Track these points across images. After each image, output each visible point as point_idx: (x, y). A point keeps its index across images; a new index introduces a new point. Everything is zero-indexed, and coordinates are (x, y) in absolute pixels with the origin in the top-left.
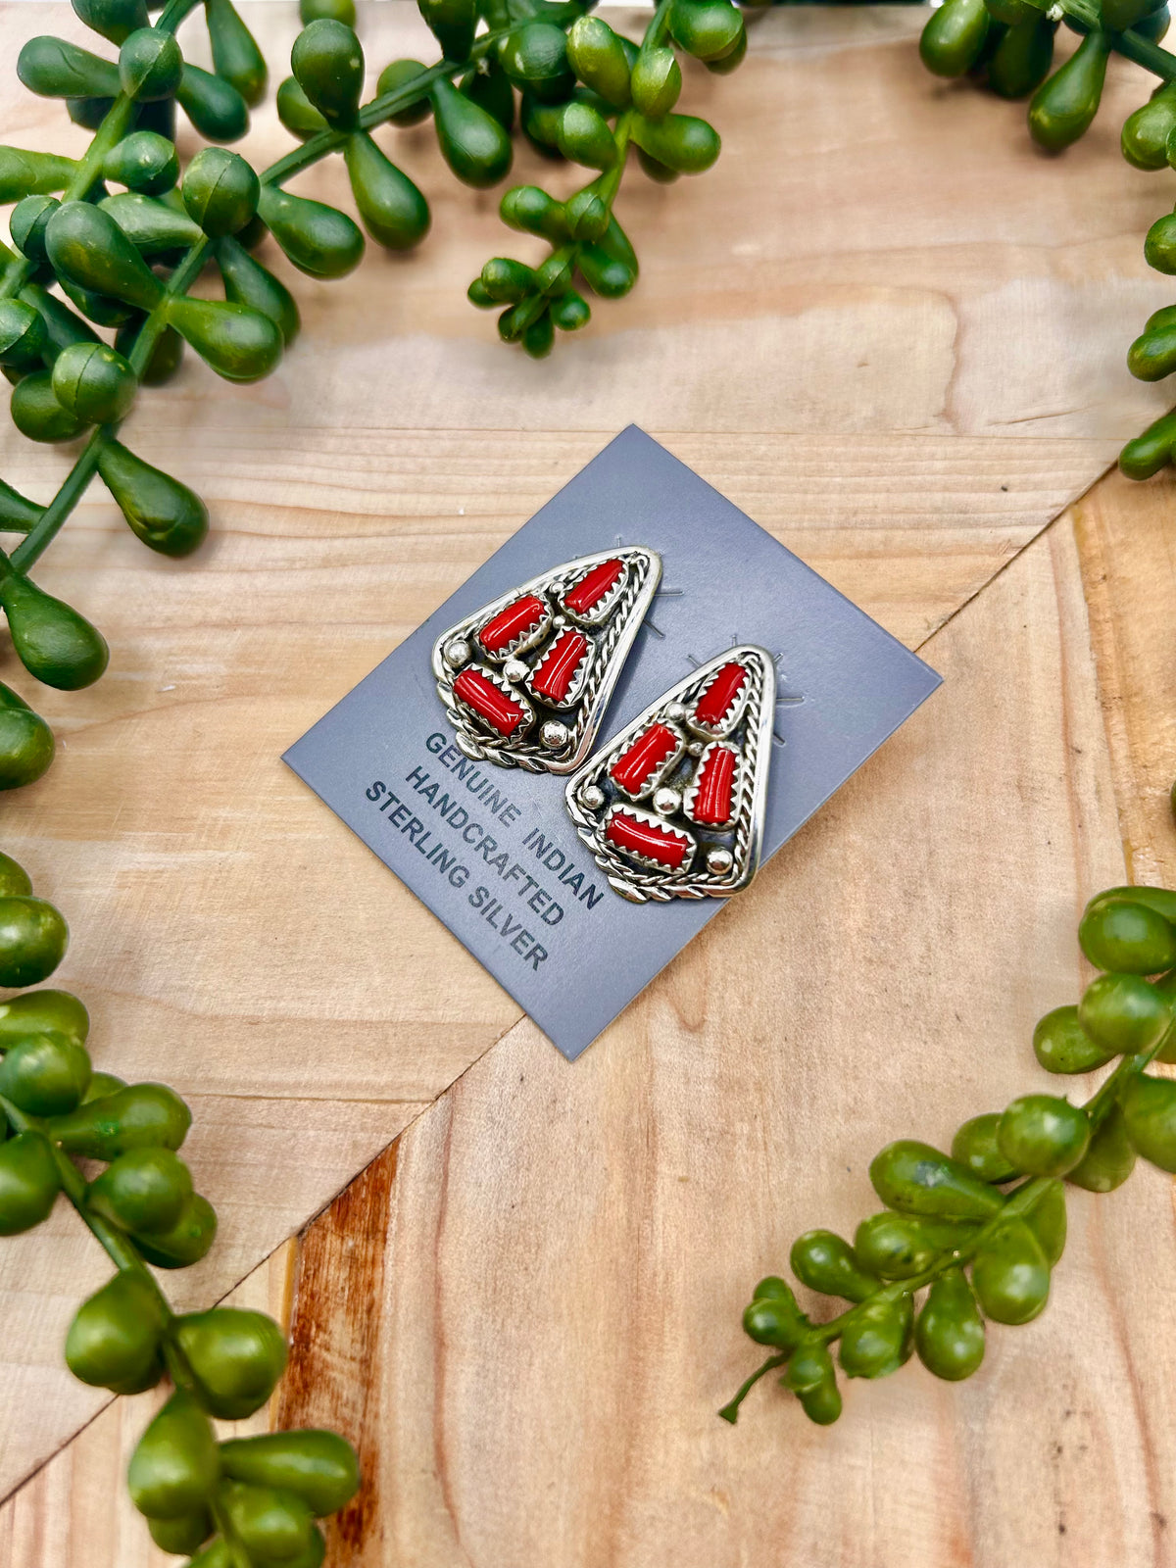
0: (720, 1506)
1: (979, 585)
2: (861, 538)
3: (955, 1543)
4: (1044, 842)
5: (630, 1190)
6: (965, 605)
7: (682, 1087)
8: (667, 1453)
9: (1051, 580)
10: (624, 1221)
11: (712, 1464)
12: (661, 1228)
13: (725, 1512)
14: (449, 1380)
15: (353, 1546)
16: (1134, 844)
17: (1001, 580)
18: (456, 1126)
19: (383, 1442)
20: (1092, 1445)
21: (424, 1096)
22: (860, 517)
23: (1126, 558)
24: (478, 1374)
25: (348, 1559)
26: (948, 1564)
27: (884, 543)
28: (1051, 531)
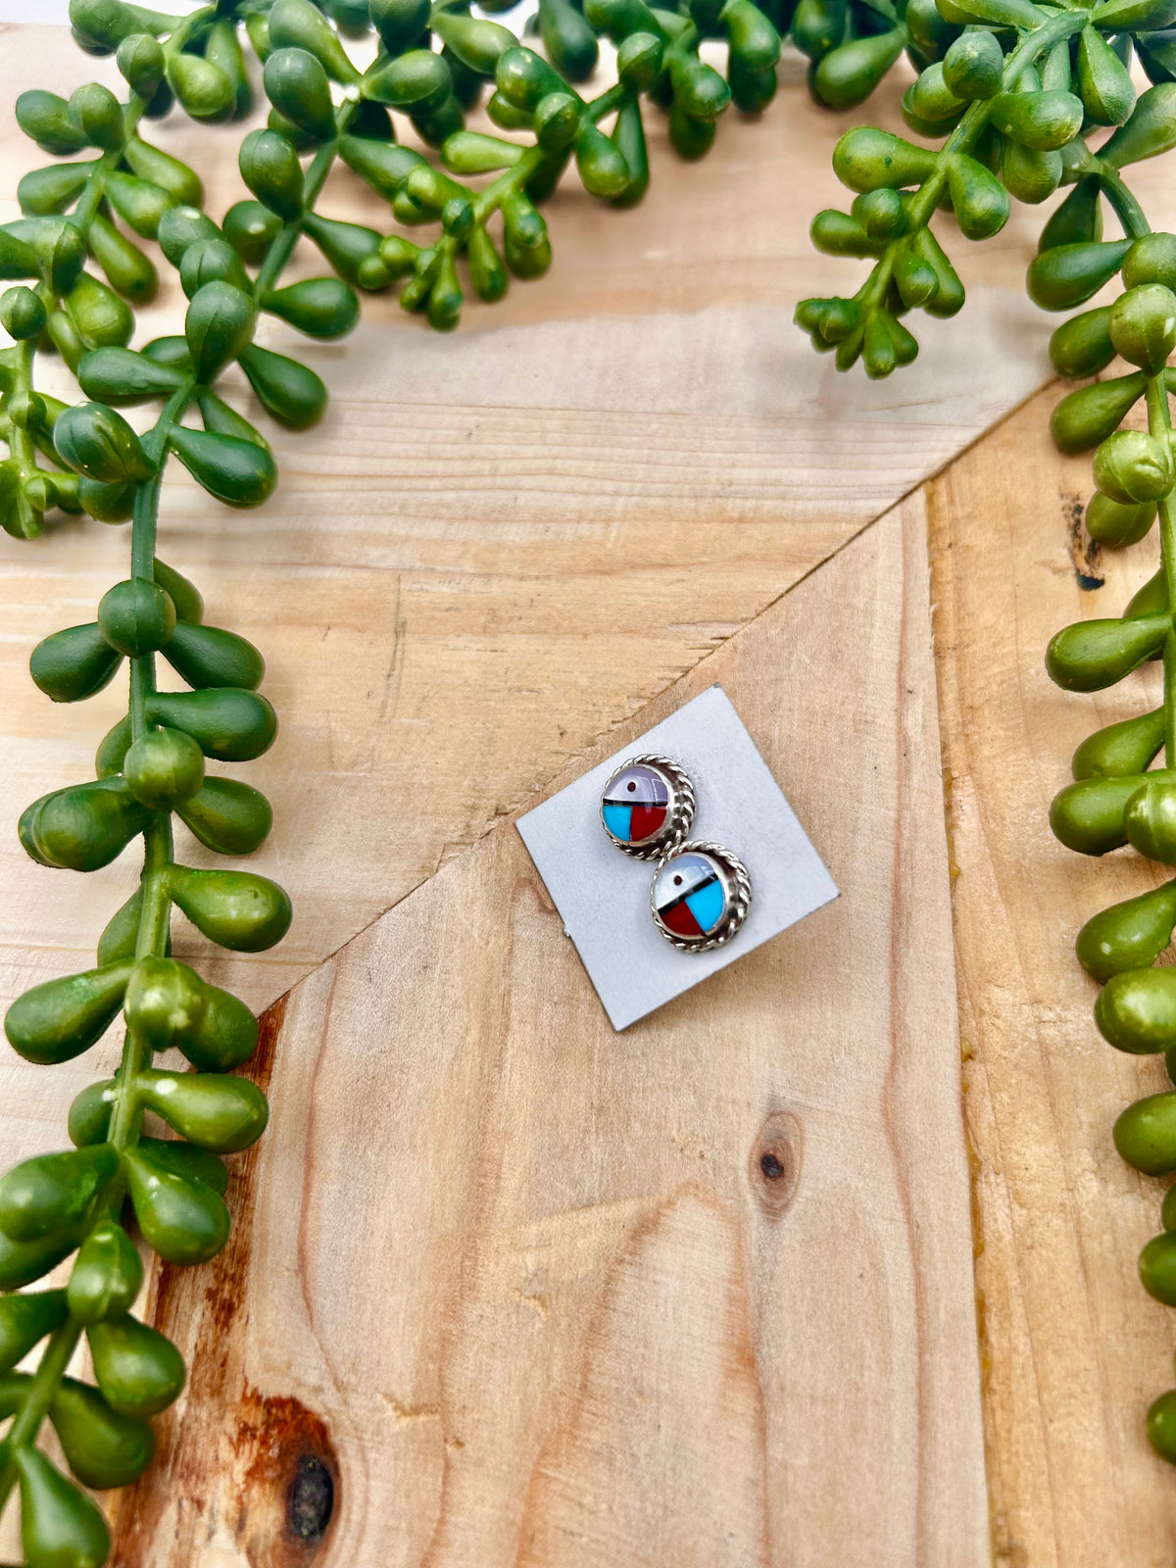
0: (539, 1309)
1: (834, 549)
2: (734, 506)
3: (741, 1350)
4: (872, 767)
5: (483, 1043)
6: (821, 564)
7: (537, 959)
8: (497, 1264)
9: (900, 546)
10: (477, 1069)
11: (535, 1275)
12: (508, 1074)
13: (543, 1314)
14: (314, 1194)
15: (222, 1329)
16: (955, 774)
17: (855, 544)
18: (339, 985)
19: (255, 1245)
20: (869, 1274)
21: (313, 958)
22: (734, 488)
23: (970, 529)
24: (340, 1192)
25: (217, 1340)
26: (735, 1366)
27: (755, 511)
28: (904, 504)
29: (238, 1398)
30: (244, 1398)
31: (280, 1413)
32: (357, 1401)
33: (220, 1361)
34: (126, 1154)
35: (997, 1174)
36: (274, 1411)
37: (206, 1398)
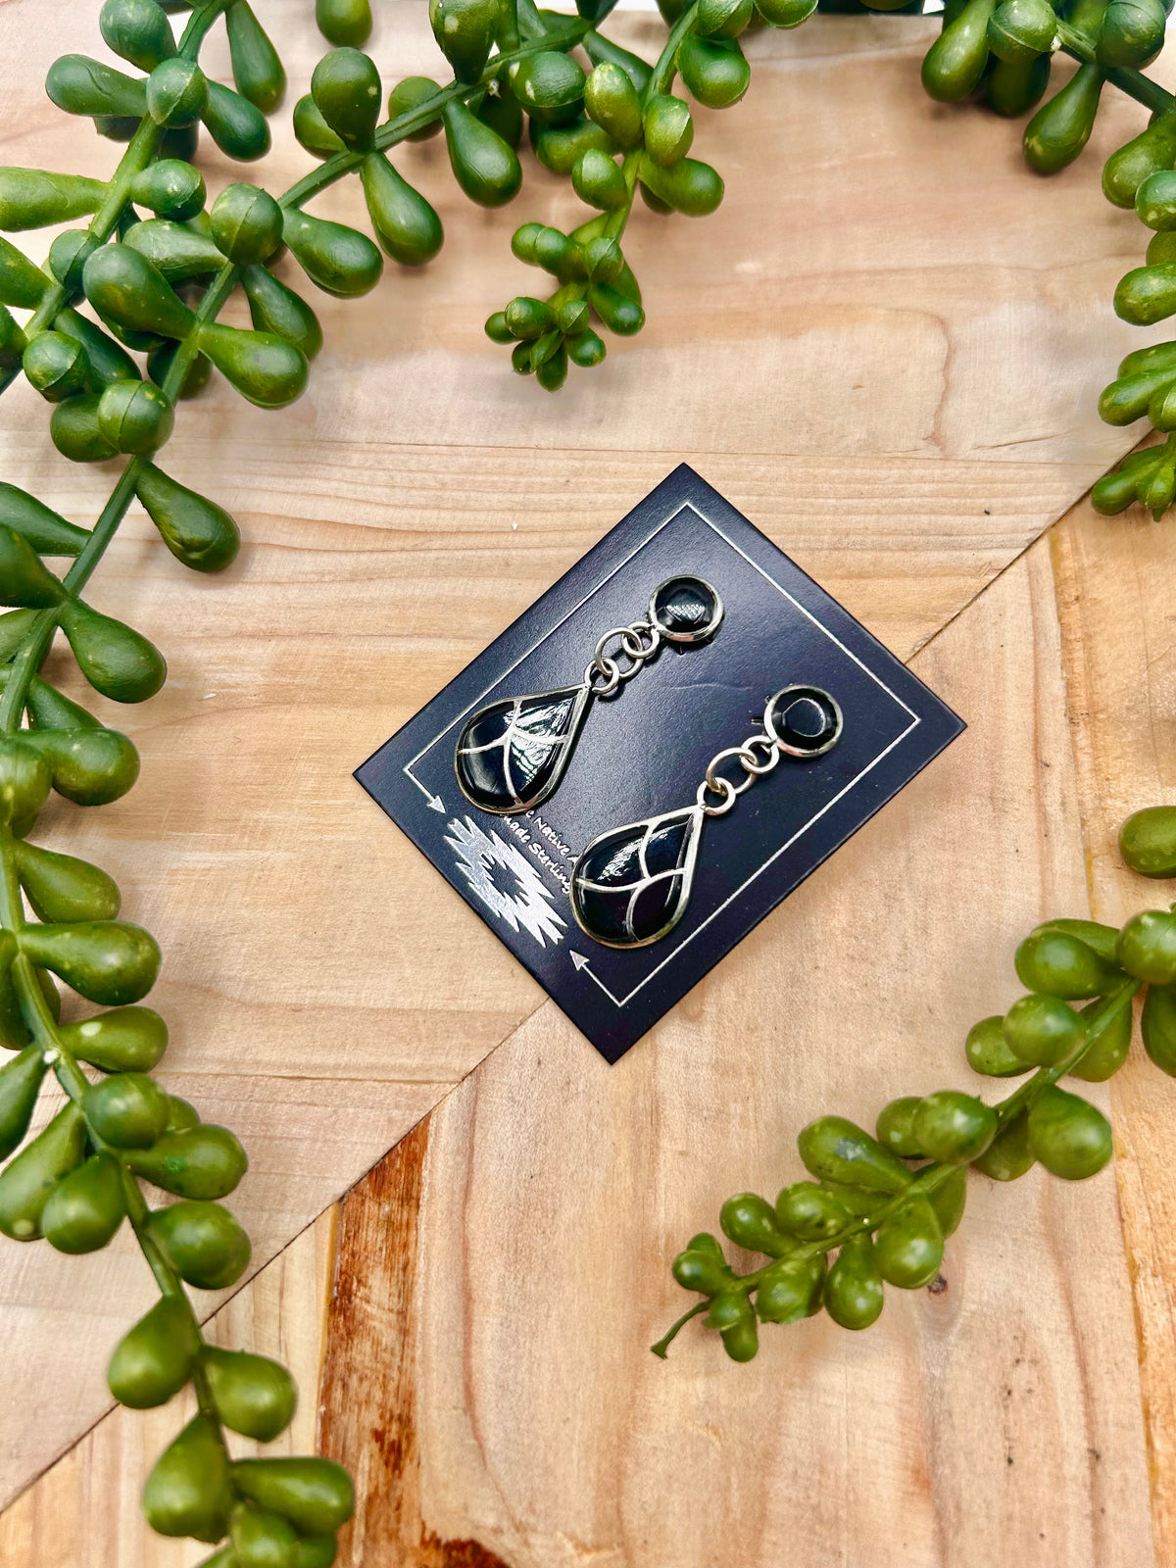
0: (714, 1438)
1: (962, 605)
2: (852, 559)
3: (916, 1472)
4: (1013, 850)
5: (636, 1163)
6: (947, 625)
7: (683, 1071)
8: (667, 1392)
9: (1027, 602)
10: (631, 1191)
11: (707, 1403)
12: (663, 1196)
13: (717, 1444)
14: (476, 1329)
15: (393, 1471)
16: (1095, 852)
17: (981, 601)
18: (481, 1104)
19: (419, 1383)
20: (1038, 1389)
21: (451, 1077)
22: (853, 538)
23: (1097, 580)
24: (502, 1324)
25: (389, 1484)
26: (911, 1489)
27: (874, 564)
28: (1030, 553)
29: (416, 1542)
30: (424, 1543)
31: (460, 1555)
32: (537, 1540)
33: (394, 1505)
35: (1155, 1276)
36: (454, 1554)
37: (383, 1543)
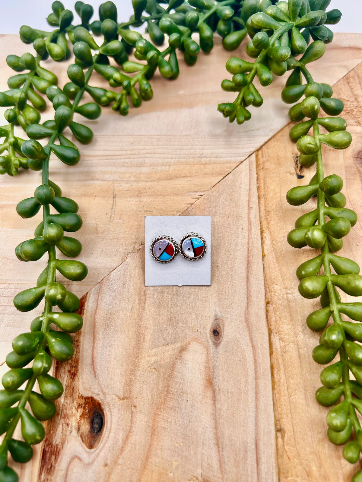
0: (155, 372)
1: (231, 170)
2: (204, 160)
3: (208, 380)
4: (241, 228)
5: (139, 304)
6: (227, 175)
8: (144, 360)
9: (248, 169)
10: (138, 310)
11: (154, 363)
12: (146, 311)
14: (96, 344)
15: (72, 380)
16: (264, 229)
17: (236, 169)
18: (101, 290)
19: (80, 358)
20: (242, 360)
21: (94, 283)
22: (203, 155)
23: (268, 164)
24: (102, 343)
25: (71, 383)
26: (207, 385)
27: (209, 161)
28: (250, 158)
29: (77, 397)
30: (79, 397)
31: (88, 401)
32: (108, 397)
33: (72, 388)
34: (46, 333)
35: (276, 333)
36: (87, 400)
37: (69, 398)
